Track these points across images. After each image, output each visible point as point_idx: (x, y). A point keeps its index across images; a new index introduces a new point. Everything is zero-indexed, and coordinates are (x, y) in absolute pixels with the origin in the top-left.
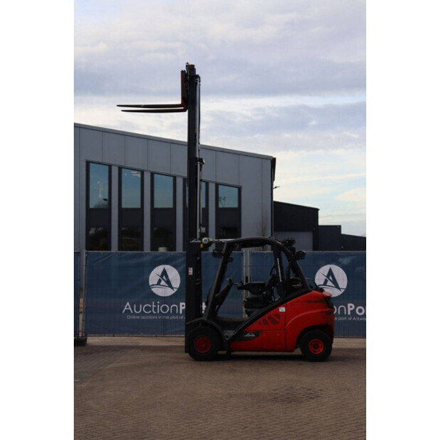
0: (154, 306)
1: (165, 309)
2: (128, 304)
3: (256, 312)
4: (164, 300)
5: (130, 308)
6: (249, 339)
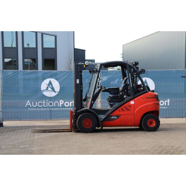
0: (44, 103)
1: (51, 104)
2: (28, 101)
3: (117, 105)
4: (50, 99)
5: (30, 104)
6: (113, 119)
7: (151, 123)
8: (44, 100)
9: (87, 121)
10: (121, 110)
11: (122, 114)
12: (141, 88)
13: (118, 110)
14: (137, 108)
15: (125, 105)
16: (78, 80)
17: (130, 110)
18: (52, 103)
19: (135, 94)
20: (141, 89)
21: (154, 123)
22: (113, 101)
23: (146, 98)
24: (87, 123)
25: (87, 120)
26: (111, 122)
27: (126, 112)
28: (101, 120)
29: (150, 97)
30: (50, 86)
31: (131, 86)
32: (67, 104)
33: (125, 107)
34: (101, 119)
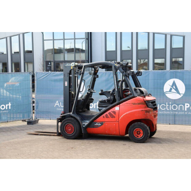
6: (97, 126)
7: (139, 133)
13: (102, 116)
14: (122, 115)
17: (114, 117)
21: (142, 133)
24: (69, 128)
25: (69, 125)
27: (110, 119)
28: (84, 126)
29: (136, 103)
31: (116, 90)
33: (110, 113)
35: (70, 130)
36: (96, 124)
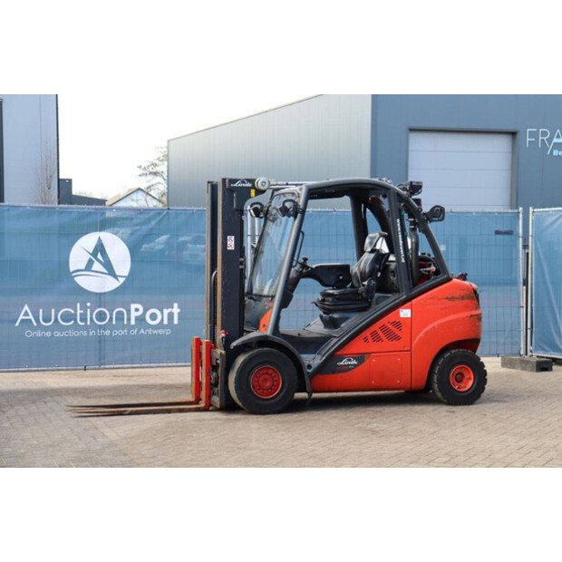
7: (460, 379)
8: (78, 305)
9: (267, 373)
10: (369, 337)
11: (374, 349)
12: (430, 266)
13: (360, 338)
14: (420, 332)
15: (384, 321)
16: (233, 238)
17: (398, 338)
18: (105, 314)
19: (415, 285)
20: (429, 272)
21: (470, 379)
22: (341, 307)
23: (447, 298)
24: (265, 380)
25: (265, 371)
26: (339, 378)
27: (387, 344)
28: (310, 371)
29: (457, 296)
30: (99, 256)
31: (403, 261)
32: (154, 317)
33: (383, 328)
34: (309, 367)
35: (268, 384)
36: (342, 363)
